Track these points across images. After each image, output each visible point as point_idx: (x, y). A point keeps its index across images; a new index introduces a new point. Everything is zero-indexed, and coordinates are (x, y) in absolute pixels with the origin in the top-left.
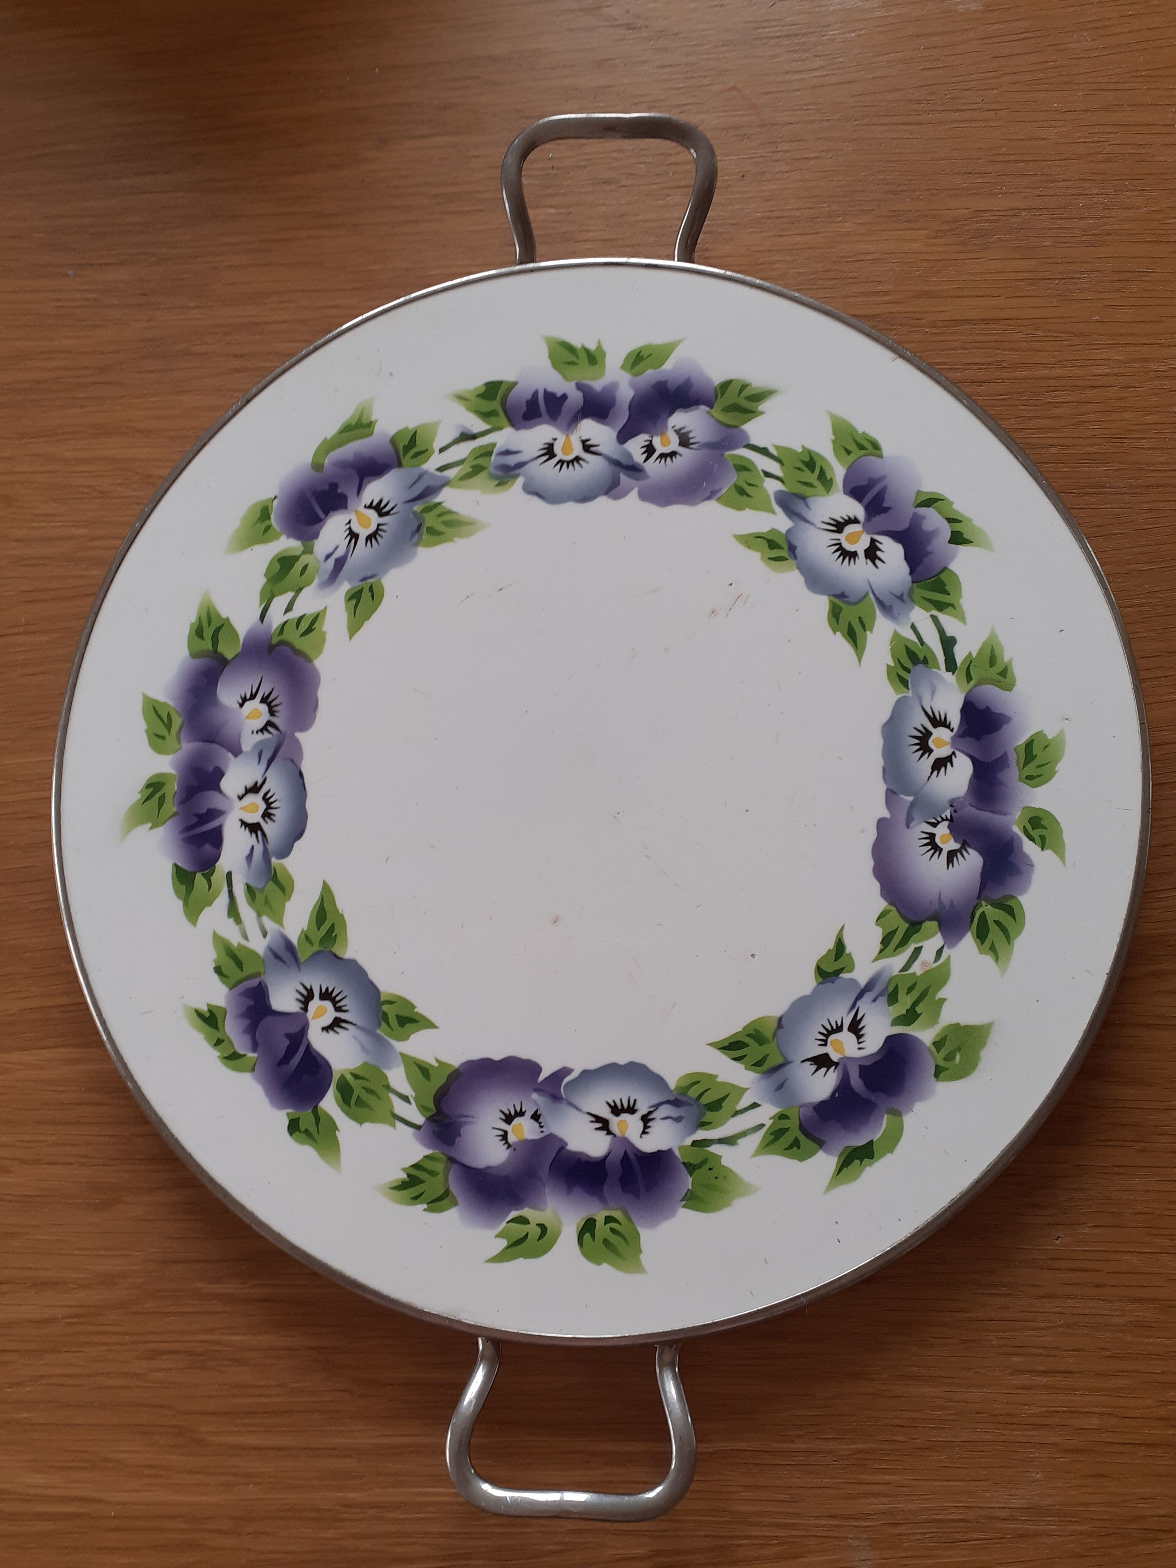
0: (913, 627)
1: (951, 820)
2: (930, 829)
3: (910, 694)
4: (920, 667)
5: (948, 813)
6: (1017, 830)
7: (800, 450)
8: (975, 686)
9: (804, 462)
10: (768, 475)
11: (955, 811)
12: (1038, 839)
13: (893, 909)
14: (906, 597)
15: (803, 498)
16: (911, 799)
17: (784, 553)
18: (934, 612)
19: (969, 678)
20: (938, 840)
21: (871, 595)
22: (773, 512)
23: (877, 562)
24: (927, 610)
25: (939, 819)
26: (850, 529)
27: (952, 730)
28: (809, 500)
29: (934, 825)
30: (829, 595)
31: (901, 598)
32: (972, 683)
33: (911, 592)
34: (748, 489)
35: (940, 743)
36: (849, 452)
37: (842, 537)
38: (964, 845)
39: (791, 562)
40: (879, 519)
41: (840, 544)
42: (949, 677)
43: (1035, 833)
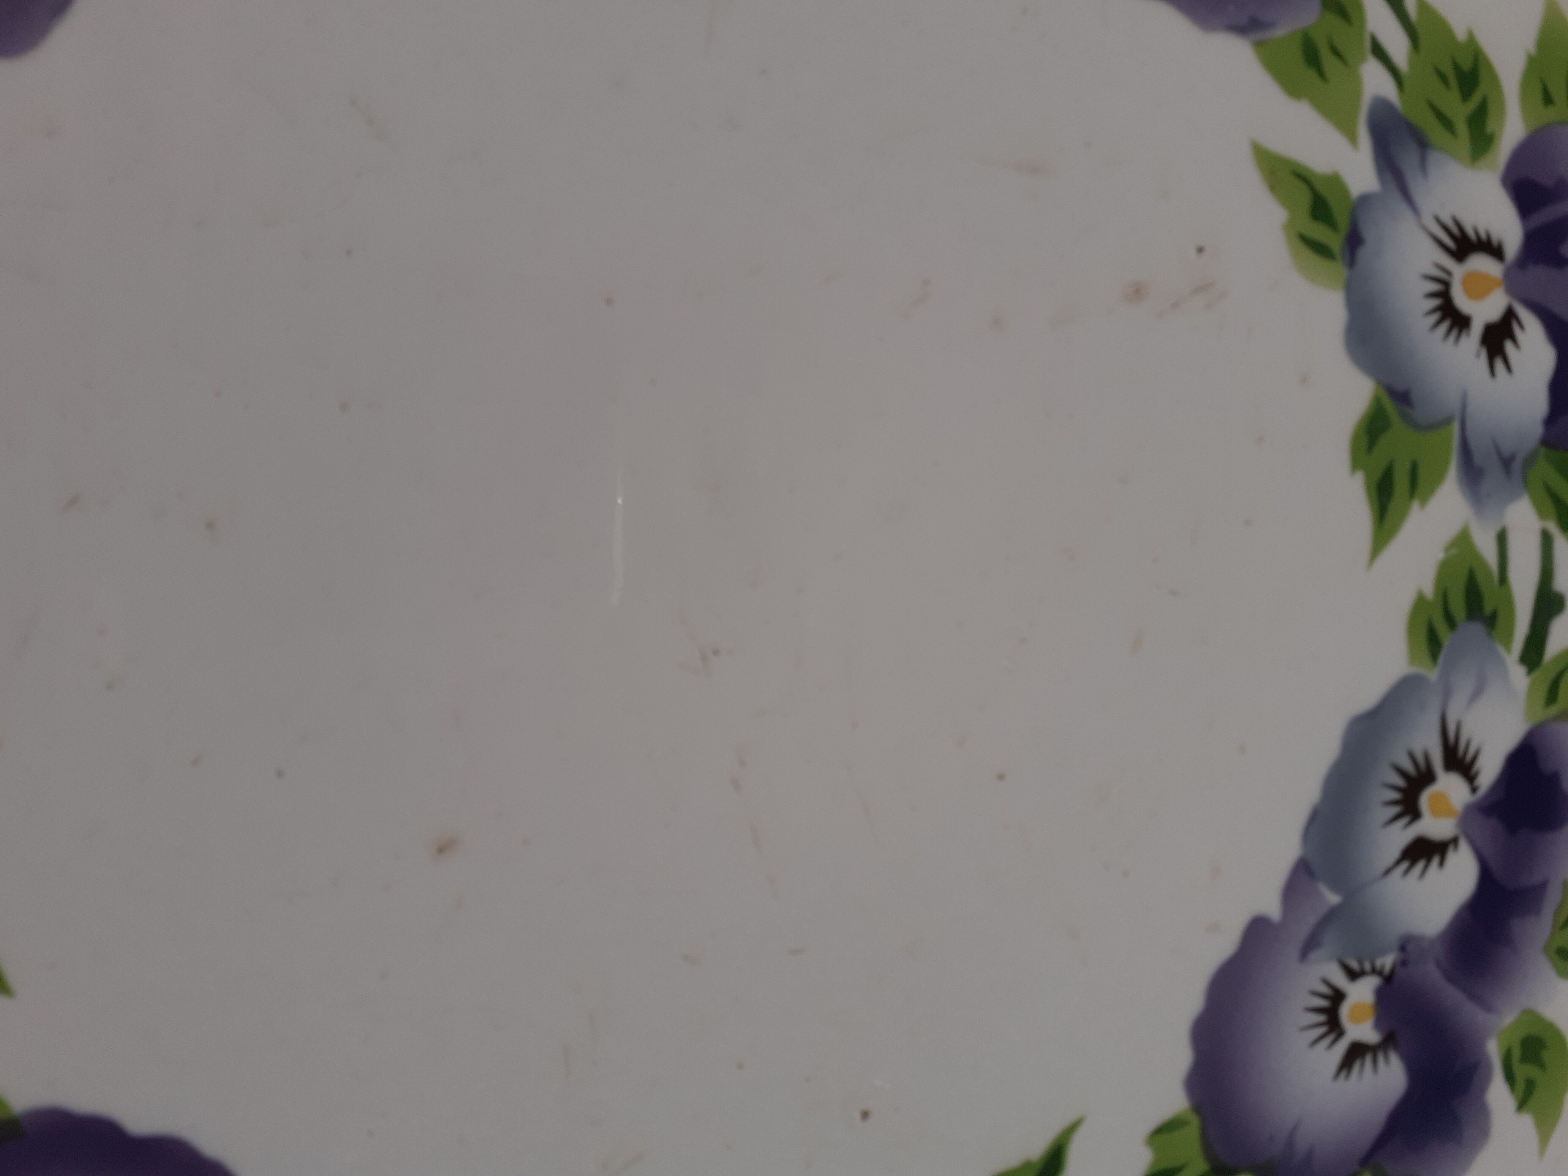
0: (1502, 539)
1: (1388, 978)
2: (1340, 979)
3: (1433, 675)
4: (1477, 629)
5: (1387, 961)
6: (1493, 1049)
7: (1461, 35)
8: (1557, 718)
9: (1457, 67)
10: (1379, 52)
11: (1404, 963)
12: (1521, 1086)
13: (1195, 1122)
14: (1517, 466)
15: (1423, 144)
16: (1333, 898)
17: (1335, 241)
18: (1552, 527)
19: (1552, 695)
20: (1345, 1011)
21: (1456, 427)
22: (1353, 139)
23: (1499, 365)
24: (1542, 514)
25: (1367, 966)
26: (1480, 263)
27: (1474, 790)
28: (1434, 157)
29: (1353, 975)
30: (1380, 382)
31: (1507, 463)
32: (1554, 710)
33: (1530, 461)
34: (1328, 61)
35: (1441, 808)
36: (1548, 100)
37: (1458, 271)
38: (1389, 1041)
39: (1337, 270)
40: (1539, 273)
41: (1447, 285)
42: (1518, 675)
43: (1522, 1071)
